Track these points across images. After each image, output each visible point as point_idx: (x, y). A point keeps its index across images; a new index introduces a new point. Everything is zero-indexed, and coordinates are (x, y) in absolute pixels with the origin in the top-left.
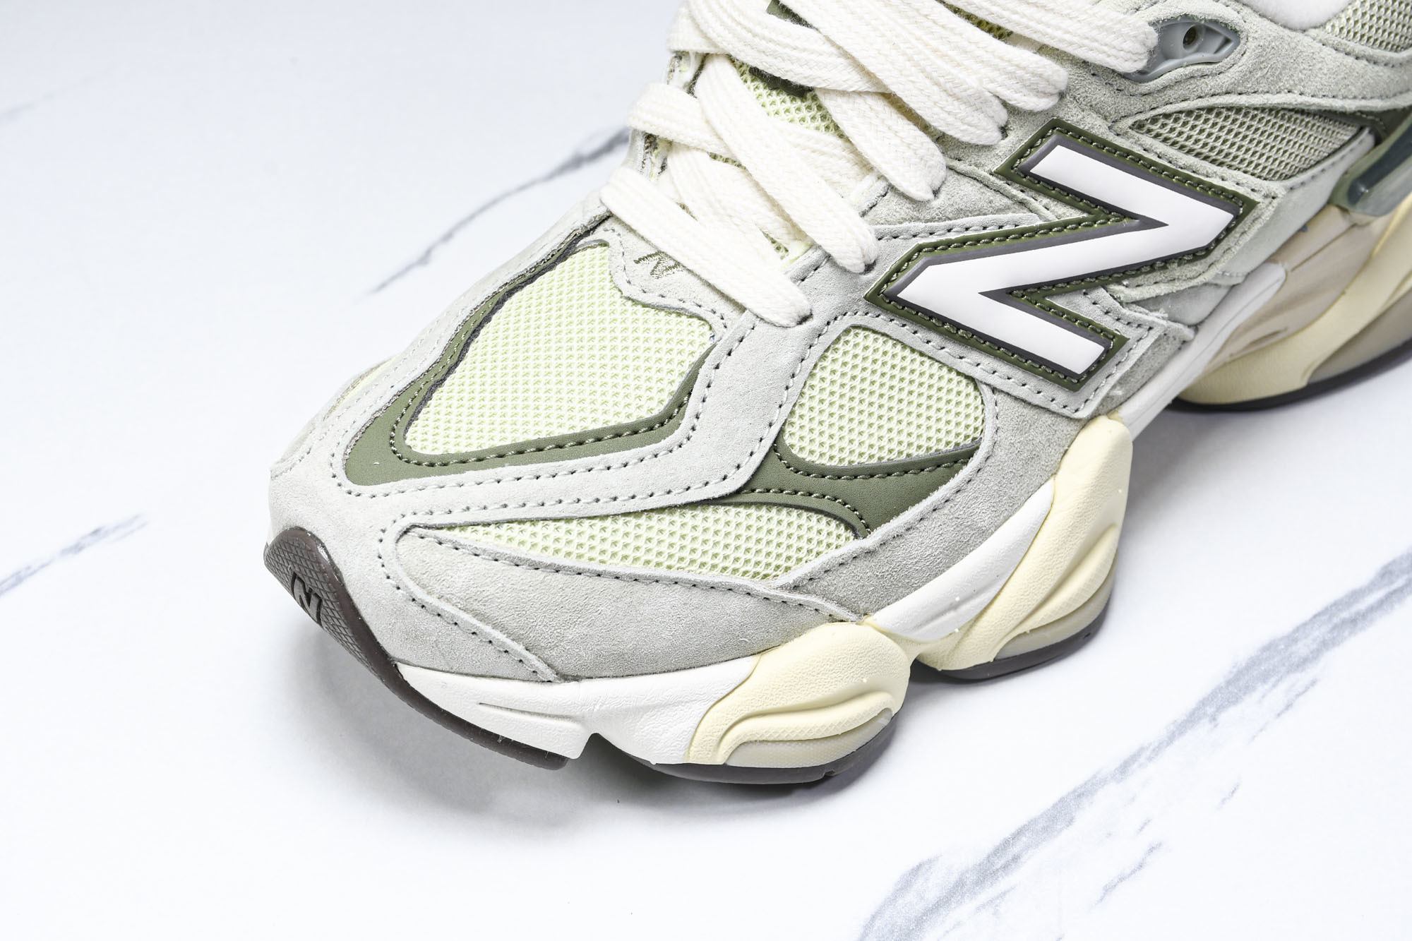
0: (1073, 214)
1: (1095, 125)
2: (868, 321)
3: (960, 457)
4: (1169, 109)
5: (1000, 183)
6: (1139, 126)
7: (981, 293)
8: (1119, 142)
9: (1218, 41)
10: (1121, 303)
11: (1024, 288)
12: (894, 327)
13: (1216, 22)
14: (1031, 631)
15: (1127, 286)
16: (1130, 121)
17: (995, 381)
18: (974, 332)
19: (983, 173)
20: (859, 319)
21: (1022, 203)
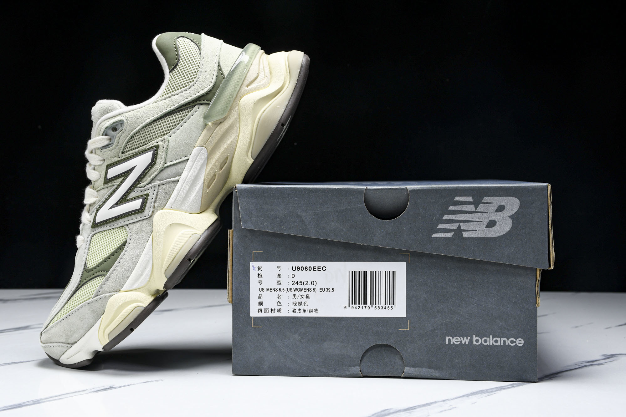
0: (121, 180)
1: (117, 159)
2: (98, 231)
3: (124, 244)
4: (124, 145)
5: (106, 185)
6: (123, 153)
7: (109, 209)
8: (122, 158)
9: (120, 125)
10: (143, 187)
11: (119, 201)
12: (103, 228)
13: (114, 123)
14: (167, 268)
15: (142, 183)
16: (120, 153)
17: (126, 223)
18: (115, 217)
19: (103, 187)
20: (95, 232)
21: (113, 185)
